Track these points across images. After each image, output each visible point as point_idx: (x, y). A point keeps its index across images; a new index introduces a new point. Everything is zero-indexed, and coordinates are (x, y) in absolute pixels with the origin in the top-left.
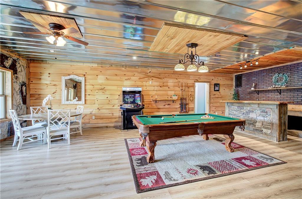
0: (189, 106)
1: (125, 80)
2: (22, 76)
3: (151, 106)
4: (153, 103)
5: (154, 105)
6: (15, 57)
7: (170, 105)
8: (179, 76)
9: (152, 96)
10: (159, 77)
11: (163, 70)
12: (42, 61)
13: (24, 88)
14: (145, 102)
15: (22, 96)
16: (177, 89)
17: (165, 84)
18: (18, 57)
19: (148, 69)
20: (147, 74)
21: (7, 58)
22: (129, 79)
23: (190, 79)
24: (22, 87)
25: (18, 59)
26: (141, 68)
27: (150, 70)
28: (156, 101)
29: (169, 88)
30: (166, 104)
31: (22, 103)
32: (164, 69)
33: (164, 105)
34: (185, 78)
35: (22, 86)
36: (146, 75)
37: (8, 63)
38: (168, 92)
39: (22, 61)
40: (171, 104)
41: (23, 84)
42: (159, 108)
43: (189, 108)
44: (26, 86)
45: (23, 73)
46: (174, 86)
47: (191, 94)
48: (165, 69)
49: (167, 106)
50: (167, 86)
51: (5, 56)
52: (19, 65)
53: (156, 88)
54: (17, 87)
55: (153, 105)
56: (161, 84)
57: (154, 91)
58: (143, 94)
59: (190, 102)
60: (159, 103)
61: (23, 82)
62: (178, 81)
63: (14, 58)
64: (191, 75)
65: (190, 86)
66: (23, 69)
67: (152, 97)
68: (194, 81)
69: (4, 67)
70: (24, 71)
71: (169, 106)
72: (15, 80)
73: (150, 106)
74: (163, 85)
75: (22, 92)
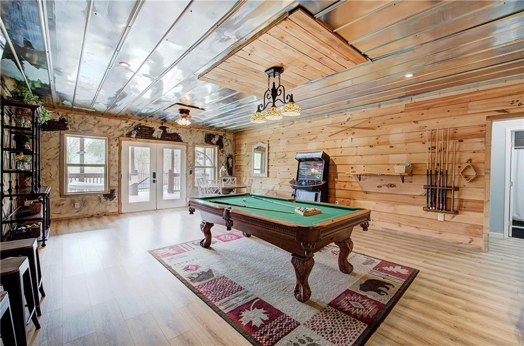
0: (459, 195)
1: (309, 140)
2: (228, 149)
3: (350, 186)
4: (354, 180)
5: (357, 184)
6: (222, 134)
7: (395, 186)
8: (425, 112)
9: (351, 166)
10: (368, 125)
11: (377, 108)
12: (242, 132)
13: (230, 160)
14: (339, 178)
15: (228, 168)
16: (418, 147)
17: (381, 140)
18: (224, 133)
19: (345, 114)
20: (343, 125)
21: (214, 136)
22: (314, 138)
23: (469, 112)
24: (228, 160)
25: (224, 134)
26: (333, 116)
27: (349, 116)
28: (359, 177)
29: (391, 147)
30: (384, 185)
31: (227, 173)
32: (379, 106)
33: (379, 187)
34: (449, 114)
35: (228, 158)
36: (341, 127)
37: (215, 140)
38: (390, 155)
39: (229, 136)
40: (397, 186)
41: (230, 157)
42: (367, 193)
43: (461, 200)
44: (232, 158)
45: (230, 147)
46: (407, 142)
47: (470, 160)
48: (382, 106)
49: (385, 189)
50: (387, 143)
51: (212, 135)
52: (225, 140)
53: (361, 150)
54: (223, 159)
55: (354, 184)
56: (373, 140)
57: (356, 155)
58: (336, 164)
59: (464, 182)
60: (367, 180)
61: (230, 155)
62: (420, 128)
63: (220, 135)
64: (470, 101)
65: (465, 136)
66: (229, 143)
67: (352, 168)
68: (488, 117)
69: (212, 144)
70: (231, 144)
71: (391, 188)
72: (221, 153)
73: (348, 187)
74: (377, 141)
75: (228, 164)
